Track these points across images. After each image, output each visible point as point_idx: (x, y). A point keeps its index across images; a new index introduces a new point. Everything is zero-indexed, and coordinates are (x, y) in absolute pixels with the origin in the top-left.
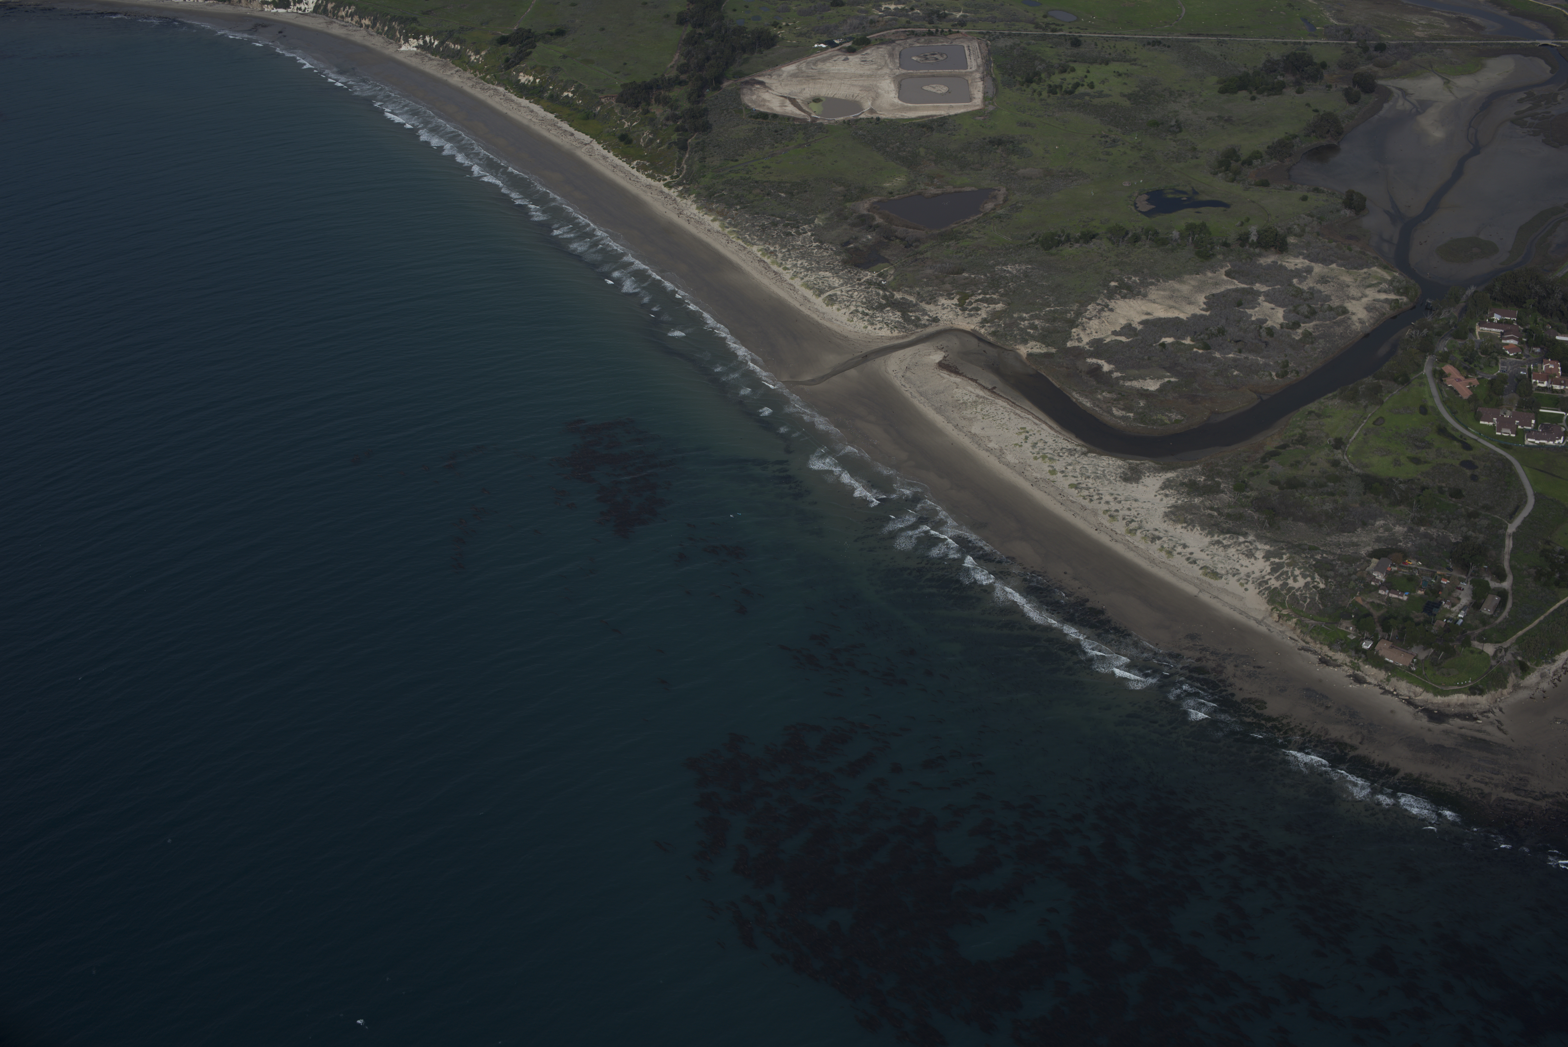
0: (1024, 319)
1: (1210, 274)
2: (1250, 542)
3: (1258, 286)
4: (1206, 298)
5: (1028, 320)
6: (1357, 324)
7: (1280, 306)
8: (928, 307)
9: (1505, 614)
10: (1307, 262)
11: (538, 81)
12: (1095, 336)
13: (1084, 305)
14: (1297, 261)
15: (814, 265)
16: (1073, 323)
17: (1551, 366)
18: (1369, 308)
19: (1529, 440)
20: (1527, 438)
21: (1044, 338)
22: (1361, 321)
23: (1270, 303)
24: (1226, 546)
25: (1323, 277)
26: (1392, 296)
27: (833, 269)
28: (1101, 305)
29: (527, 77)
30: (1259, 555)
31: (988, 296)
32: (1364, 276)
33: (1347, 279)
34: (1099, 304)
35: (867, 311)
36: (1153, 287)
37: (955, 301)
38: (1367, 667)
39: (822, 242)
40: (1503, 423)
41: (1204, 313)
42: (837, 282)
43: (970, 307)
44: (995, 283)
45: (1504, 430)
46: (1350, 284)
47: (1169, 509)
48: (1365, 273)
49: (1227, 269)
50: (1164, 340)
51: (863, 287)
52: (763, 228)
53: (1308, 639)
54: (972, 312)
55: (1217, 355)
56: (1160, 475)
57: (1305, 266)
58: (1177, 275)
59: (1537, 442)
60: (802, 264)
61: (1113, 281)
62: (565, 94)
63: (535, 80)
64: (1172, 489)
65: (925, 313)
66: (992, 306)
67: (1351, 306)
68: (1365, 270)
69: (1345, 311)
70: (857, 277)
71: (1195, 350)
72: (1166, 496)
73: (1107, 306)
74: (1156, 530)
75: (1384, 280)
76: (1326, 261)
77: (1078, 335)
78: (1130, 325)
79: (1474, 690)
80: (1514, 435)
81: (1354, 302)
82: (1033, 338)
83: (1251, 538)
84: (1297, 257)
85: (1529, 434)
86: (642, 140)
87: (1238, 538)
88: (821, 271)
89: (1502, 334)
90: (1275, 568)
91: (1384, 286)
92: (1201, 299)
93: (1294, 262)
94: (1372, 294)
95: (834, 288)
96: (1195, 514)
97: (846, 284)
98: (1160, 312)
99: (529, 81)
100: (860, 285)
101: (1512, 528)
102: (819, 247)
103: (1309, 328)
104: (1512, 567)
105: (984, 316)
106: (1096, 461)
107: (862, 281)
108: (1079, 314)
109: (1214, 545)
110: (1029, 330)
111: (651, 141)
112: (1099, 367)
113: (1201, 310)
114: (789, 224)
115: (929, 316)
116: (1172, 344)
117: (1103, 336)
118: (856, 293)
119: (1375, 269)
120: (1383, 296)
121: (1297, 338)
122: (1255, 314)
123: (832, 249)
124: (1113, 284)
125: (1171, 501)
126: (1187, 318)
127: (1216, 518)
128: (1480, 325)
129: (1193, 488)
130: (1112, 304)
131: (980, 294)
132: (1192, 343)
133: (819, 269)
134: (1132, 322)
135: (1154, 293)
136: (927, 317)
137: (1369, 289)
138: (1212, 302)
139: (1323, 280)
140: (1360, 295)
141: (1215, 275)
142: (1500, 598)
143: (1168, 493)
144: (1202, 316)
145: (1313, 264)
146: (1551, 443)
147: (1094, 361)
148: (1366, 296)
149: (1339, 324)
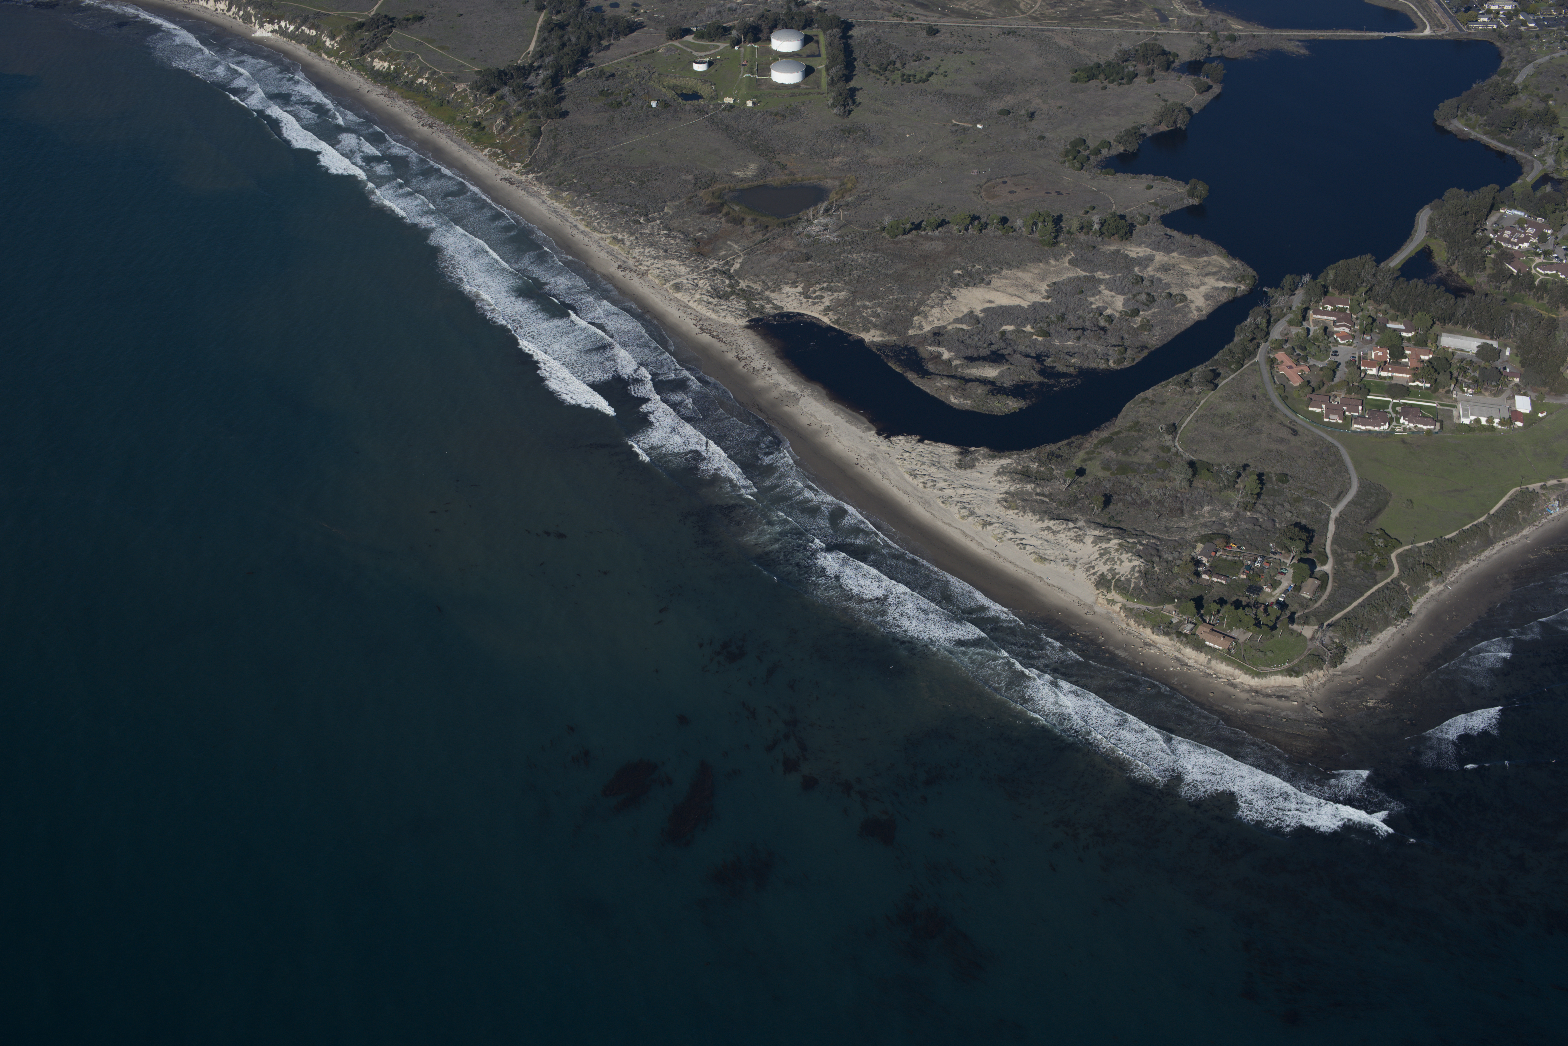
0: (866, 307)
1: (1053, 262)
2: (1079, 528)
3: (1099, 275)
4: (1048, 285)
5: (871, 308)
6: (1195, 312)
7: (1120, 294)
8: (773, 295)
9: (1325, 597)
10: (1149, 251)
11: (392, 67)
12: (937, 324)
13: (928, 292)
14: (1139, 250)
15: (662, 253)
16: (915, 312)
17: (1380, 354)
18: (1207, 297)
19: (1356, 426)
20: (1355, 423)
21: (884, 327)
22: (1199, 309)
23: (1111, 291)
24: (1055, 532)
25: (1163, 266)
26: (1230, 285)
27: (680, 257)
28: (944, 293)
29: (381, 63)
30: (1089, 540)
31: (832, 284)
32: (1204, 264)
33: (1187, 267)
34: (942, 293)
35: (711, 300)
36: (995, 276)
37: (800, 289)
38: (1187, 650)
39: (670, 230)
40: (1331, 410)
41: (1045, 301)
42: (684, 270)
43: (814, 295)
44: (839, 271)
45: (1331, 416)
46: (1190, 272)
47: (1002, 496)
48: (1205, 261)
49: (1070, 257)
50: (1004, 327)
51: (709, 275)
52: (613, 216)
53: (1132, 622)
54: (816, 300)
55: (1057, 343)
56: (994, 462)
57: (1147, 254)
58: (1020, 264)
59: (1363, 428)
60: (649, 252)
61: (957, 269)
62: (420, 80)
63: (389, 67)
64: (1005, 476)
65: (769, 301)
66: (836, 294)
67: (1190, 294)
68: (1205, 258)
69: (1184, 298)
70: (703, 265)
71: (1034, 337)
72: (1000, 482)
73: (949, 294)
74: (988, 516)
75: (1222, 267)
76: (1168, 251)
77: (920, 323)
78: (972, 312)
79: (1293, 672)
80: (1341, 422)
81: (1193, 290)
82: (875, 326)
83: (1081, 524)
84: (1139, 245)
85: (1356, 419)
86: (494, 128)
87: (1067, 525)
88: (668, 259)
89: (1334, 322)
90: (1104, 553)
91: (1224, 273)
92: (1043, 287)
93: (1135, 251)
94: (1212, 282)
95: (680, 276)
96: (1026, 500)
97: (692, 271)
98: (1003, 300)
99: (384, 68)
100: (706, 273)
101: (1335, 513)
102: (667, 235)
103: (1148, 316)
104: (1333, 552)
105: (828, 304)
106: (931, 448)
107: (708, 269)
108: (922, 302)
109: (1044, 531)
110: (871, 318)
111: (504, 129)
112: (940, 355)
113: (1042, 298)
114: (637, 212)
115: (773, 304)
116: (1013, 331)
117: (944, 324)
118: (702, 281)
119: (1214, 257)
120: (1221, 284)
121: (1135, 326)
122: (1096, 302)
123: (679, 238)
124: (957, 272)
125: (1005, 487)
126: (1029, 306)
127: (1048, 504)
128: (1314, 313)
129: (1026, 475)
130: (955, 292)
131: (824, 282)
132: (1032, 331)
133: (666, 258)
134: (974, 310)
135: (996, 282)
136: (771, 305)
137: (1207, 277)
138: (1055, 289)
139: (1165, 268)
140: (1199, 283)
141: (1058, 263)
142: (1320, 582)
143: (1001, 479)
144: (1042, 304)
145: (1154, 252)
146: (1377, 429)
147: (935, 349)
148: (1204, 284)
149: (1176, 311)
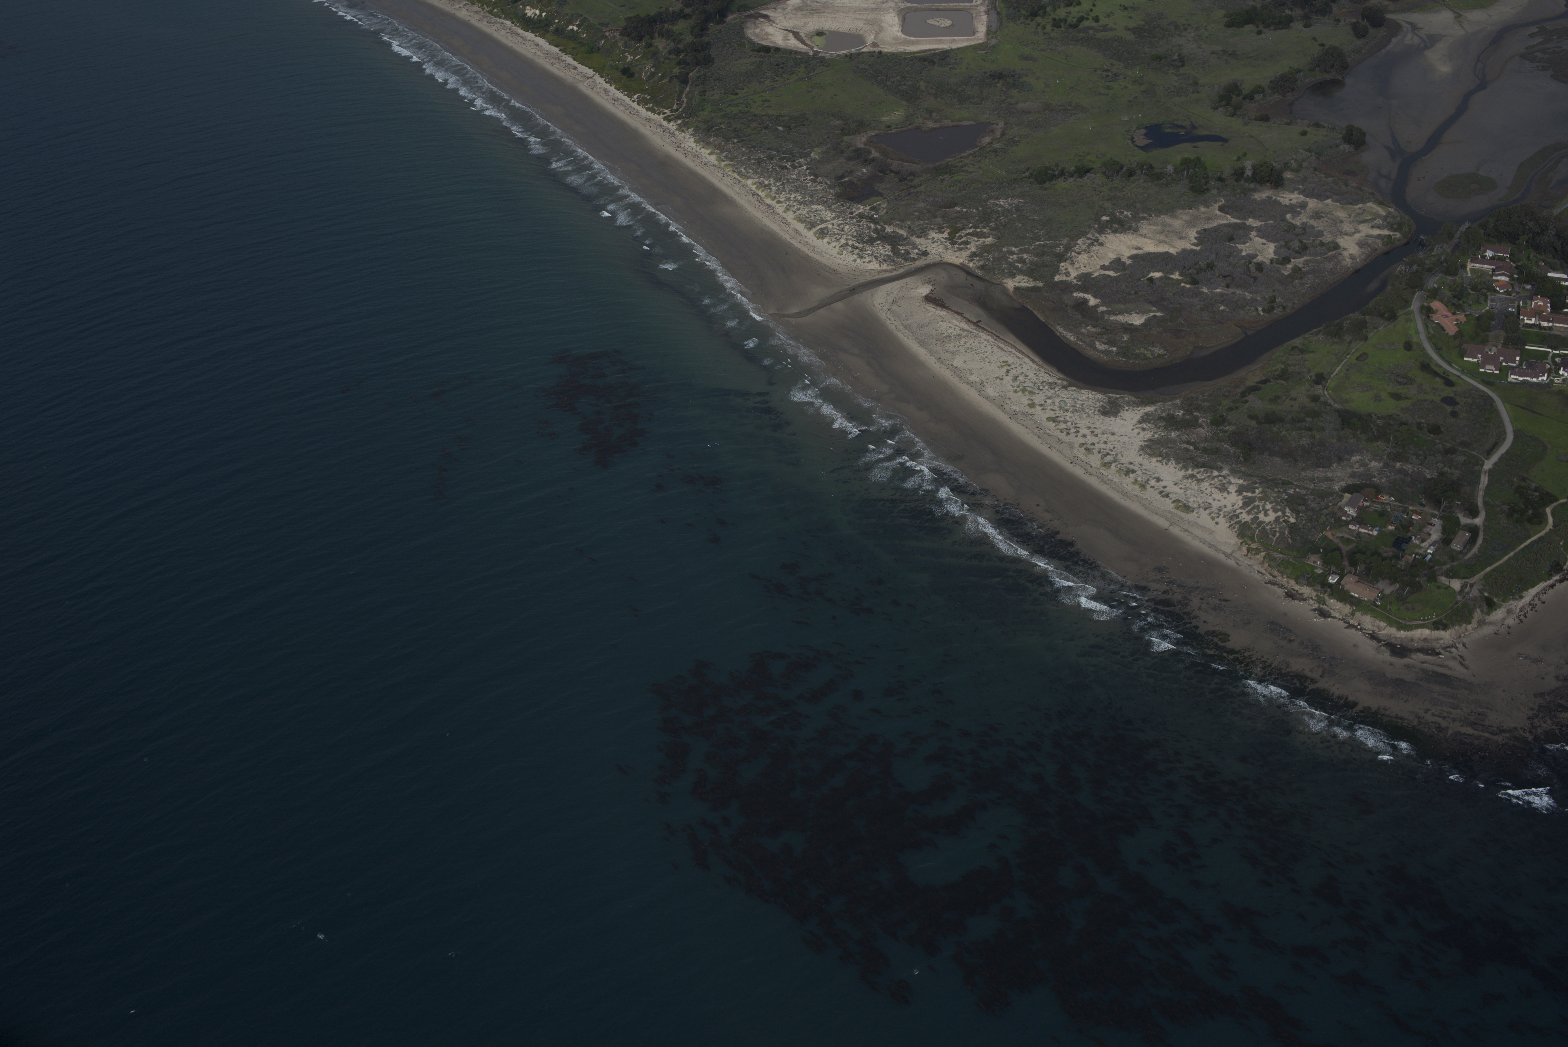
0: (1013, 253)
1: (1203, 209)
2: (1224, 477)
3: (1250, 222)
4: (1197, 233)
5: (1017, 254)
6: (1348, 260)
7: (1271, 241)
8: (918, 241)
9: (1475, 550)
10: (1302, 197)
11: (544, 14)
12: (1084, 270)
13: (1074, 239)
14: (1292, 196)
15: (808, 198)
16: (1061, 258)
17: (1540, 303)
18: (1361, 244)
19: (1513, 376)
20: (1511, 374)
21: (1031, 273)
22: (1352, 257)
23: (1262, 238)
24: (1199, 479)
25: (1317, 213)
26: (1385, 232)
27: (826, 202)
28: (1091, 239)
29: (533, 11)
30: (1232, 489)
31: (978, 230)
32: (1359, 211)
33: (1341, 214)
34: (1089, 239)
35: (857, 244)
36: (1145, 222)
37: (946, 235)
38: (1332, 601)
39: (816, 176)
40: (1487, 360)
41: (1194, 248)
42: (829, 215)
43: (960, 241)
44: (986, 217)
45: (1487, 367)
46: (1344, 219)
47: (1146, 443)
48: (1360, 208)
49: (1220, 203)
50: (1152, 274)
51: (855, 220)
52: (759, 162)
53: (1276, 573)
54: (962, 246)
55: (1205, 290)
56: (1139, 409)
57: (1299, 201)
58: (1169, 210)
59: (1521, 379)
60: (795, 197)
61: (1105, 215)
62: (571, 27)
63: (541, 14)
64: (1149, 423)
65: (914, 246)
66: (982, 240)
67: (1342, 242)
68: (1360, 206)
69: (1336, 247)
70: (849, 211)
71: (1183, 284)
72: (1144, 429)
73: (1097, 240)
74: (1131, 463)
75: (1379, 216)
76: (1321, 197)
77: (1066, 269)
78: (1119, 259)
79: (1438, 625)
80: (1497, 372)
81: (1346, 237)
82: (1021, 272)
83: (1225, 472)
84: (1292, 192)
85: (1513, 370)
86: (643, 74)
87: (1212, 472)
88: (813, 204)
89: (1493, 270)
90: (1247, 502)
91: (1379, 221)
92: (1193, 234)
93: (1289, 198)
94: (1365, 230)
95: (826, 221)
96: (1171, 448)
97: (838, 217)
98: (1150, 247)
99: (536, 15)
100: (852, 218)
101: (1488, 465)
102: (813, 181)
103: (1299, 263)
104: (1485, 504)
105: (973, 249)
106: (1075, 395)
107: (854, 214)
108: (1068, 248)
109: (1187, 478)
110: (1017, 264)
111: (653, 75)
112: (1086, 301)
113: (1192, 245)
114: (784, 158)
115: (919, 249)
116: (1160, 278)
117: (1091, 270)
118: (847, 227)
119: (1370, 204)
120: (1376, 232)
121: (1286, 274)
122: (1245, 249)
123: (826, 183)
124: (1104, 218)
125: (1148, 435)
126: (1177, 253)
127: (1192, 452)
128: (1472, 262)
129: (1171, 422)
130: (1102, 238)
131: (970, 228)
132: (1180, 278)
133: (812, 203)
134: (1121, 257)
135: (1145, 228)
136: (916, 251)
137: (1362, 225)
138: (1204, 237)
139: (1317, 215)
140: (1353, 230)
141: (1208, 209)
142: (1470, 534)
143: (1145, 426)
144: (1192, 251)
145: (1308, 199)
146: (1535, 380)
147: (1081, 295)
148: (1359, 232)
149: (1329, 259)
